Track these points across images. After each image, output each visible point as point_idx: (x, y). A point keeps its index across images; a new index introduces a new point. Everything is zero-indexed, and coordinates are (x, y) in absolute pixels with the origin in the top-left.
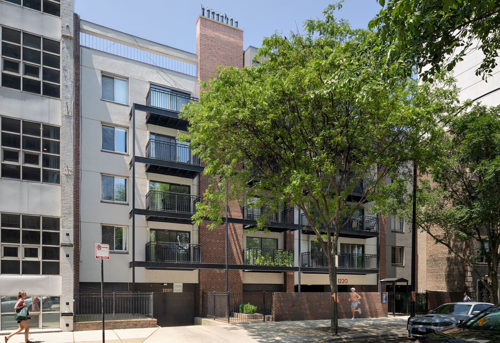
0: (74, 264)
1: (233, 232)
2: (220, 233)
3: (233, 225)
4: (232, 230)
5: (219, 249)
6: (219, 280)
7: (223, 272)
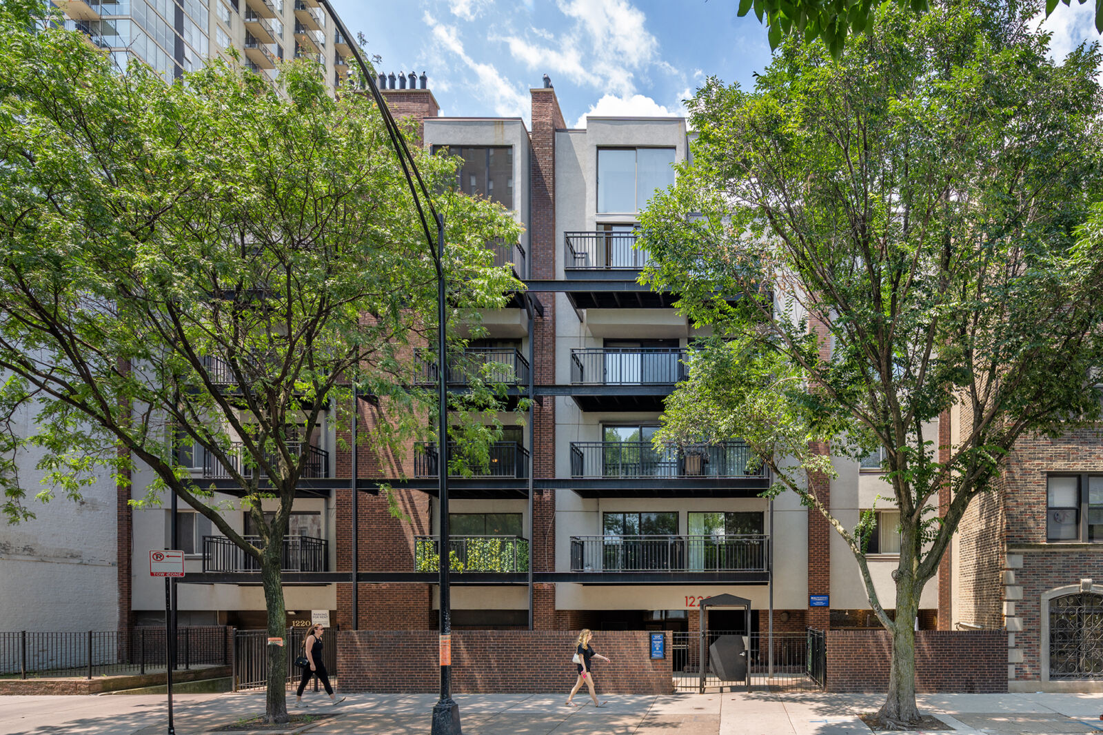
0: (119, 580)
1: (408, 506)
2: (377, 511)
3: (408, 493)
4: (407, 502)
5: (377, 541)
6: (377, 603)
7: (384, 587)
